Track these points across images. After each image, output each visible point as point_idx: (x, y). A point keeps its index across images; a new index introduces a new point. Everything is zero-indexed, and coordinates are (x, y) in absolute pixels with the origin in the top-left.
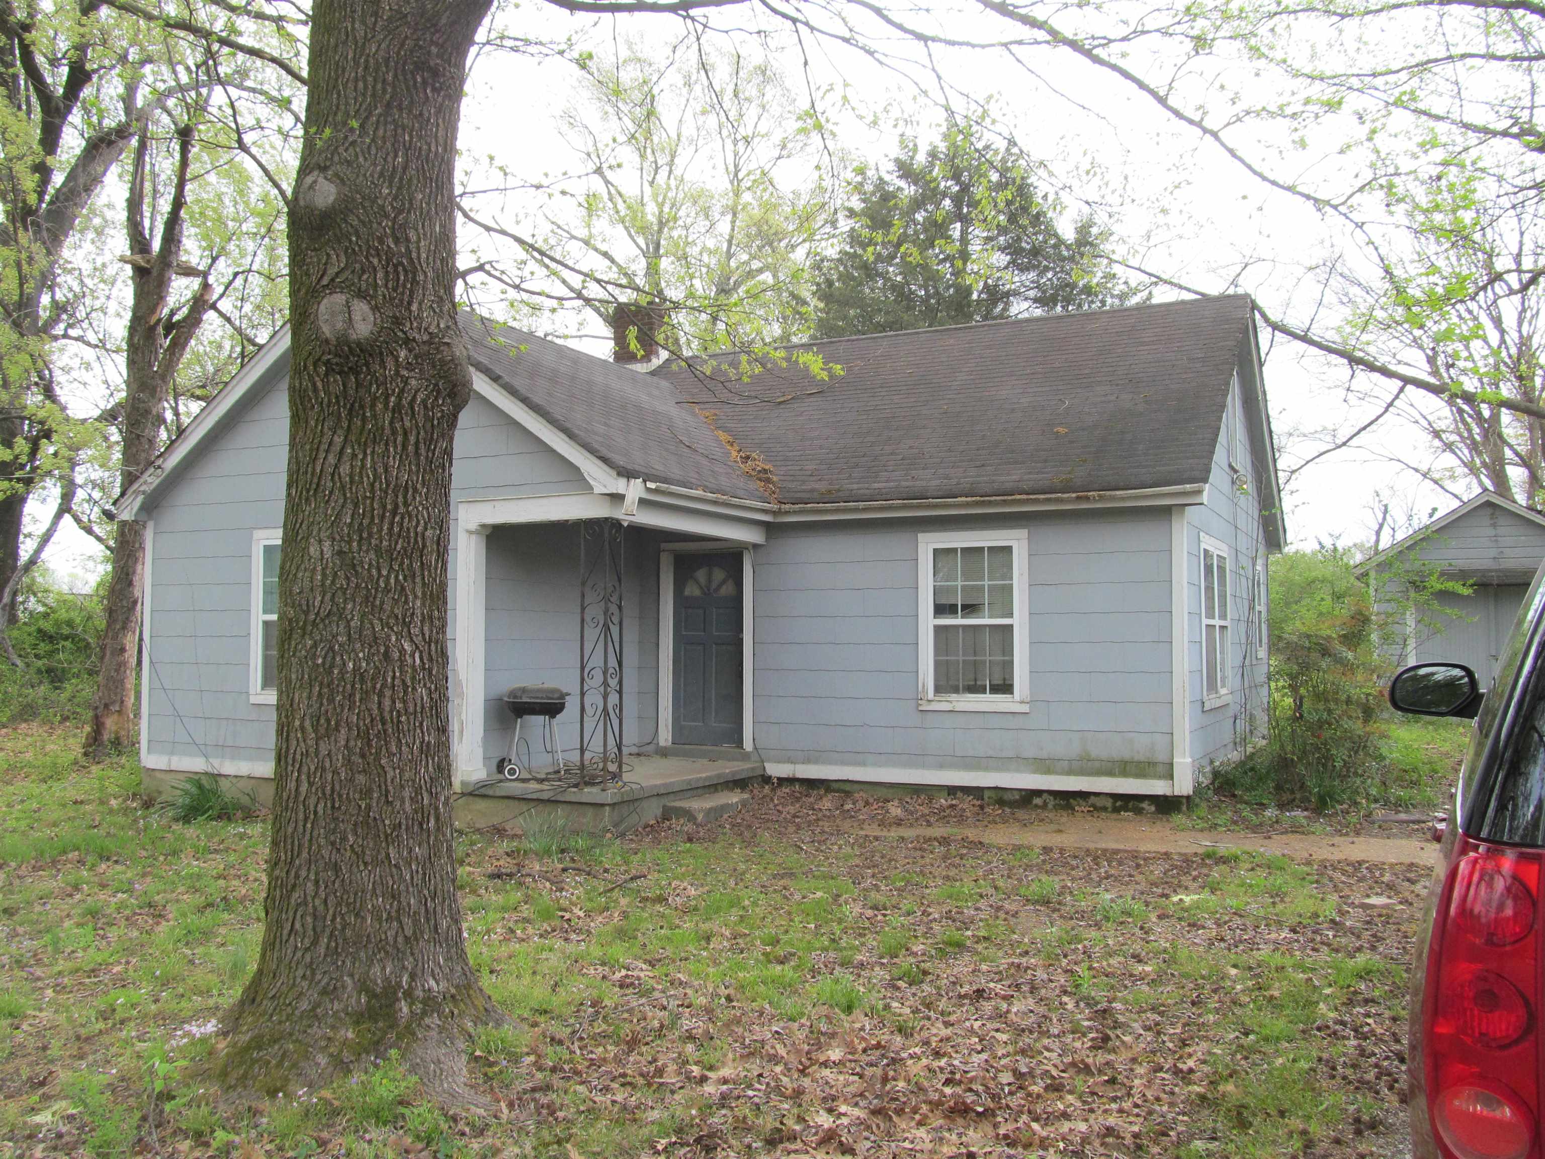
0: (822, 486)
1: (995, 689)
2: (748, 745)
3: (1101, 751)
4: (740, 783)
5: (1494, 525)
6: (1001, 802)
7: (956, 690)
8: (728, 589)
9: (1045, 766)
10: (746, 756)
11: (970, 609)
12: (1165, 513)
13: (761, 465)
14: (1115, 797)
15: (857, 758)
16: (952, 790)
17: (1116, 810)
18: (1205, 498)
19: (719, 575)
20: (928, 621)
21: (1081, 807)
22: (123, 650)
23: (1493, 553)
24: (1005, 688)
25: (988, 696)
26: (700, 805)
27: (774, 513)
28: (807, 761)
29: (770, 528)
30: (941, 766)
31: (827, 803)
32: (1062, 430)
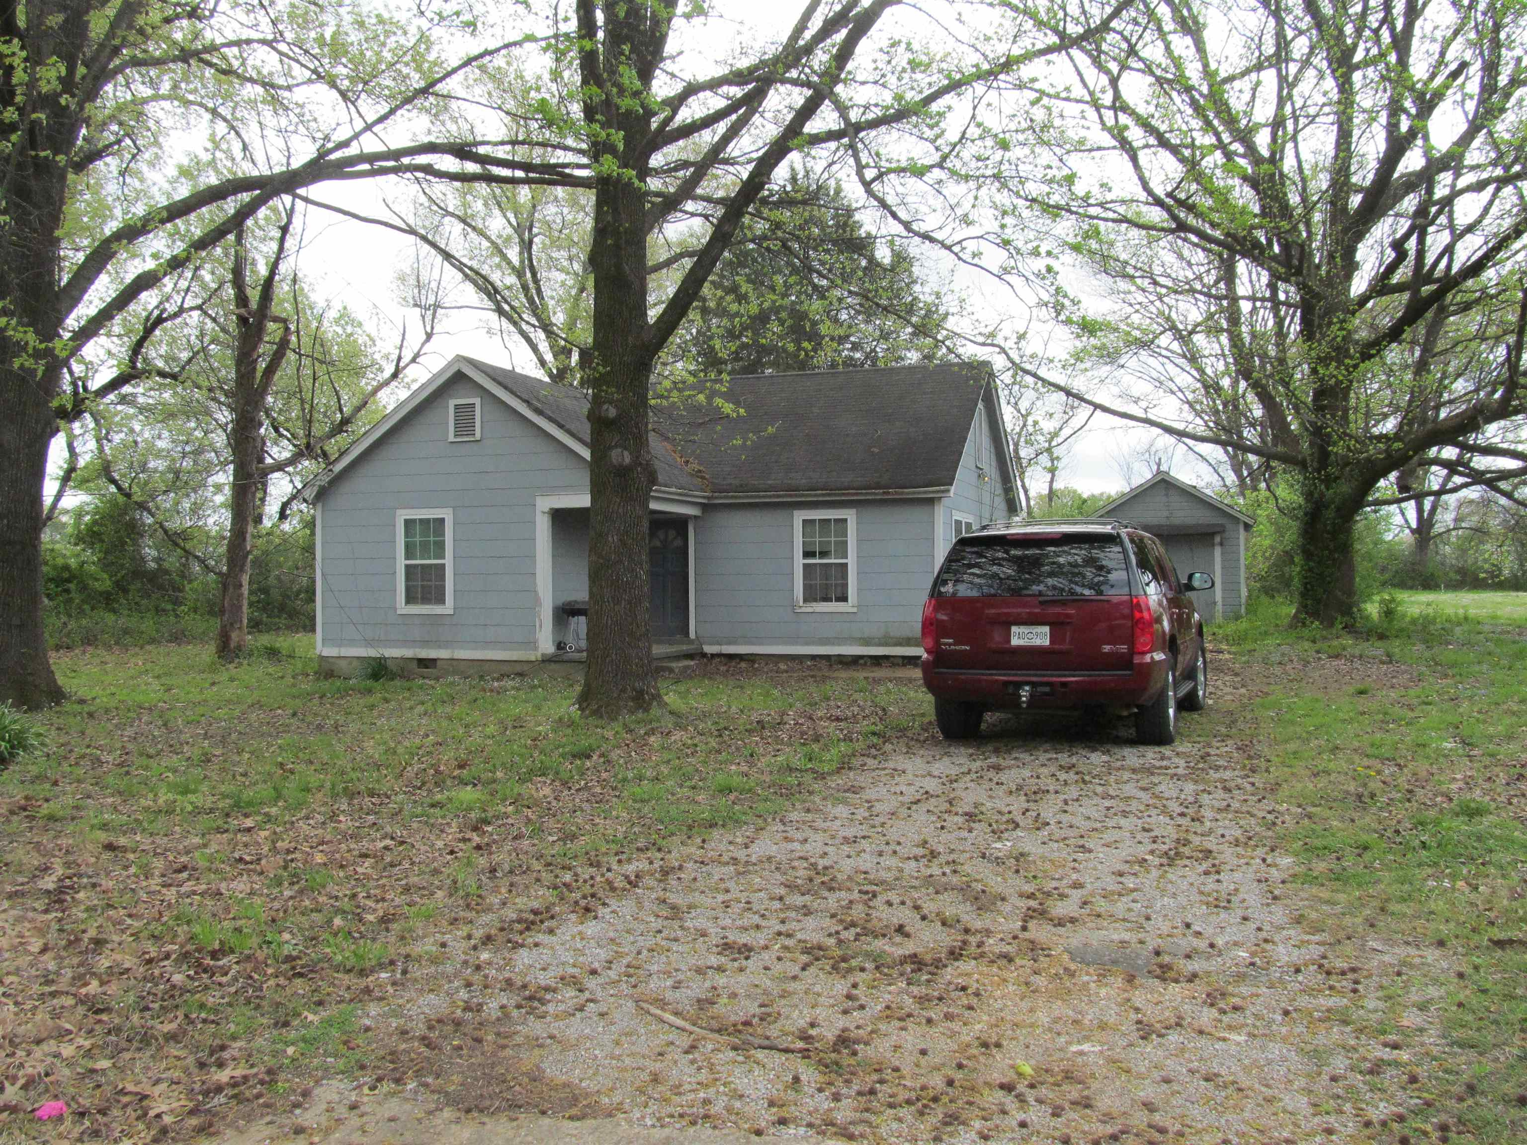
0: (737, 482)
1: (838, 599)
2: (692, 635)
3: (896, 632)
4: (690, 656)
5: (1167, 495)
6: (841, 662)
7: (815, 600)
8: (678, 542)
9: (867, 642)
10: (691, 642)
11: (824, 554)
12: (931, 502)
13: (697, 467)
14: (904, 657)
15: (759, 641)
16: (813, 657)
17: (904, 665)
18: (952, 494)
19: (672, 533)
20: (799, 561)
21: (885, 663)
22: (241, 586)
23: (1166, 514)
24: (844, 598)
25: (834, 604)
26: (676, 665)
27: (708, 498)
28: (729, 643)
29: (705, 507)
30: (807, 644)
31: (743, 665)
32: (876, 450)
